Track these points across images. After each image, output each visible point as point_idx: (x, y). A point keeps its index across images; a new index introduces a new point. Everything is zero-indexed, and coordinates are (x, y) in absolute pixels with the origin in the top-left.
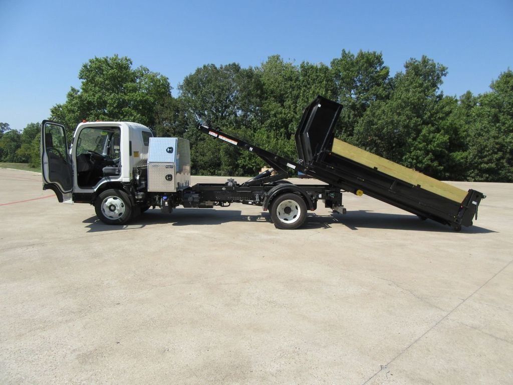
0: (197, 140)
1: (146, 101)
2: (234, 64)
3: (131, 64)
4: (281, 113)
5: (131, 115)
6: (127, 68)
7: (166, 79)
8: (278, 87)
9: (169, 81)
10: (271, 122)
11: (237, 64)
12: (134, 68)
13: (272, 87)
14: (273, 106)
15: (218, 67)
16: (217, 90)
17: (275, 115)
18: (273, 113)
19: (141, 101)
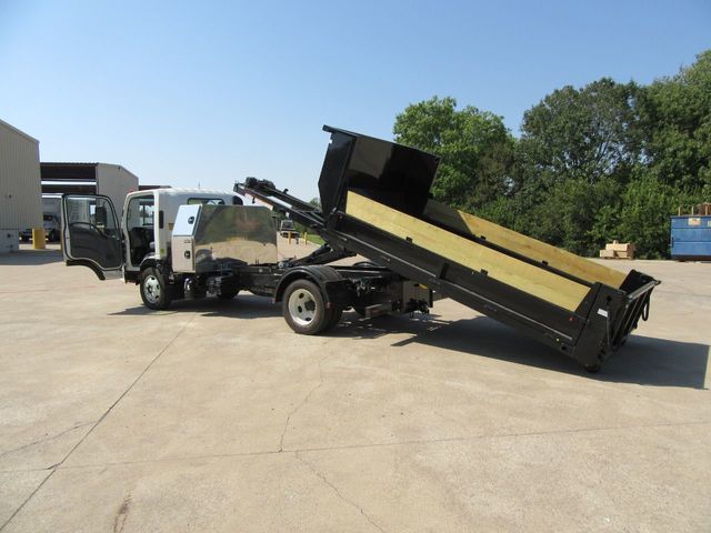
0: (535, 202)
1: (466, 152)
2: (604, 80)
3: (455, 105)
4: (685, 148)
5: (447, 173)
6: (448, 110)
7: (497, 120)
8: (687, 104)
9: (502, 121)
10: (665, 167)
11: (607, 78)
12: (457, 109)
13: (674, 106)
14: (674, 137)
15: (576, 88)
16: (569, 125)
17: (674, 154)
18: (671, 149)
19: (459, 153)
